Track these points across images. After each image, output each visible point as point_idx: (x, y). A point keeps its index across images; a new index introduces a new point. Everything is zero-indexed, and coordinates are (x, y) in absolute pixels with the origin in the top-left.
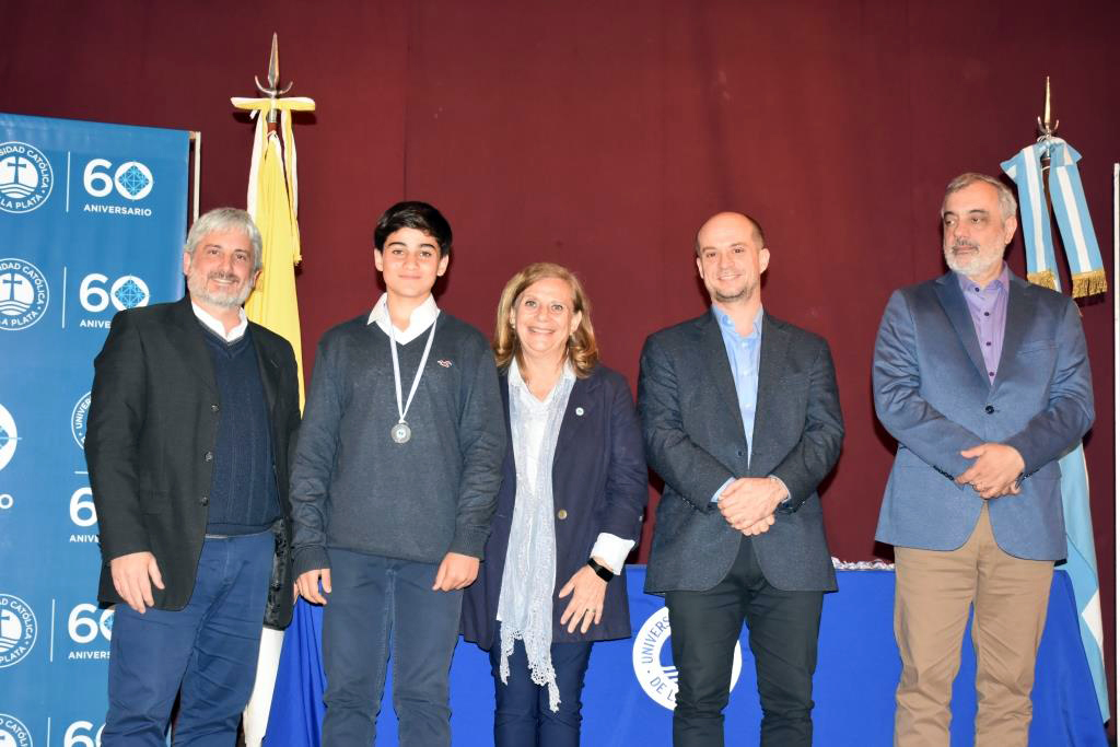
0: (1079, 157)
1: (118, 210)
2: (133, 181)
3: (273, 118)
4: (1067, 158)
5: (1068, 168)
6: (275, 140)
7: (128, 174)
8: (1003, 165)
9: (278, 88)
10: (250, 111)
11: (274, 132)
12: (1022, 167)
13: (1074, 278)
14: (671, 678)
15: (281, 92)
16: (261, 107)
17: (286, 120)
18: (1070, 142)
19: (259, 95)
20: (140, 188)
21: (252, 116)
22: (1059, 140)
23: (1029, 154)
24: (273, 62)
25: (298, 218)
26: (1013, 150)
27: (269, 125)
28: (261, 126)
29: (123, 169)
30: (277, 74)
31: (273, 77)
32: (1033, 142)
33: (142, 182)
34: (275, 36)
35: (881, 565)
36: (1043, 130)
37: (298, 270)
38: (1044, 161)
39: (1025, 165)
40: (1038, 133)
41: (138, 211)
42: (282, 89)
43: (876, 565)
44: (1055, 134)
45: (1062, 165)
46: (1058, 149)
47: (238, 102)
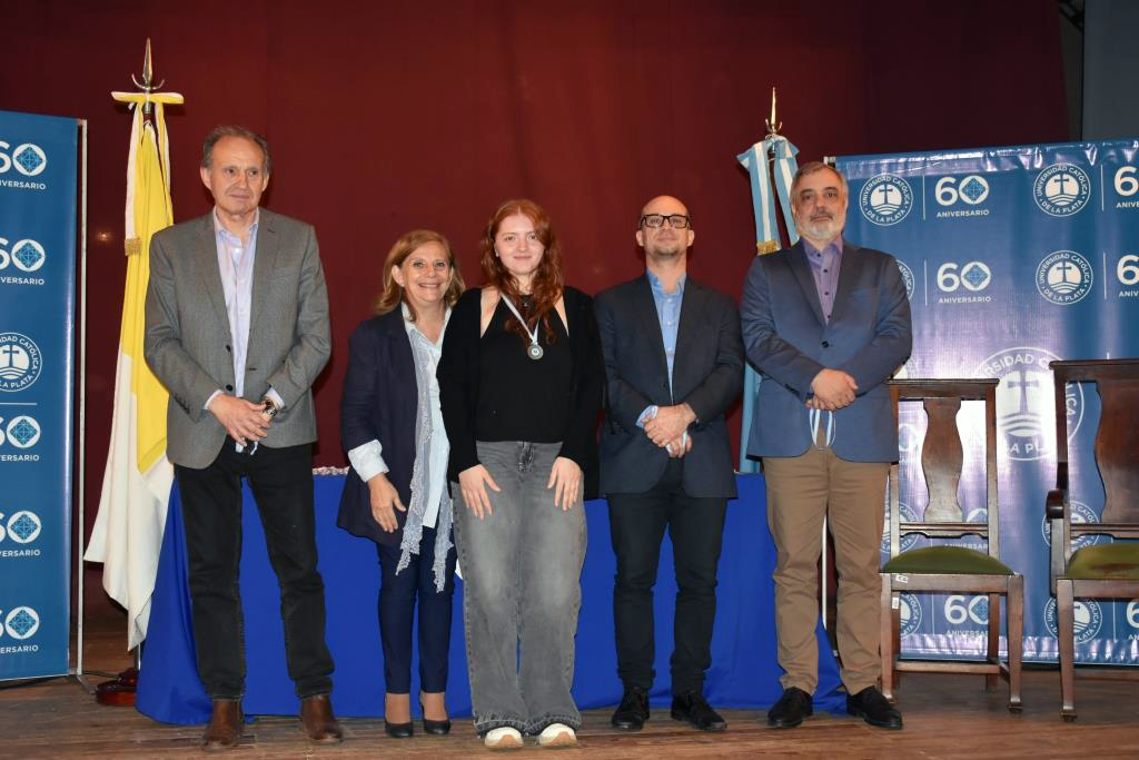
0: (797, 151)
1: (16, 184)
2: (28, 159)
3: (148, 109)
4: (788, 151)
5: (789, 160)
6: (149, 128)
7: (24, 154)
8: (739, 156)
9: (152, 84)
10: (128, 103)
11: (149, 121)
12: (753, 158)
15: (155, 88)
16: (138, 100)
17: (159, 112)
18: (788, 139)
19: (136, 90)
20: (35, 166)
21: (131, 107)
22: (781, 138)
23: (759, 149)
24: (147, 63)
26: (750, 145)
27: (144, 115)
28: (138, 118)
29: (20, 150)
30: (151, 72)
31: (147, 75)
32: (762, 139)
33: (37, 160)
34: (149, 41)
36: (769, 130)
38: (770, 154)
39: (756, 157)
40: (766, 132)
41: (33, 185)
42: (159, 84)
44: (779, 133)
45: (784, 157)
46: (781, 145)
47: (118, 96)
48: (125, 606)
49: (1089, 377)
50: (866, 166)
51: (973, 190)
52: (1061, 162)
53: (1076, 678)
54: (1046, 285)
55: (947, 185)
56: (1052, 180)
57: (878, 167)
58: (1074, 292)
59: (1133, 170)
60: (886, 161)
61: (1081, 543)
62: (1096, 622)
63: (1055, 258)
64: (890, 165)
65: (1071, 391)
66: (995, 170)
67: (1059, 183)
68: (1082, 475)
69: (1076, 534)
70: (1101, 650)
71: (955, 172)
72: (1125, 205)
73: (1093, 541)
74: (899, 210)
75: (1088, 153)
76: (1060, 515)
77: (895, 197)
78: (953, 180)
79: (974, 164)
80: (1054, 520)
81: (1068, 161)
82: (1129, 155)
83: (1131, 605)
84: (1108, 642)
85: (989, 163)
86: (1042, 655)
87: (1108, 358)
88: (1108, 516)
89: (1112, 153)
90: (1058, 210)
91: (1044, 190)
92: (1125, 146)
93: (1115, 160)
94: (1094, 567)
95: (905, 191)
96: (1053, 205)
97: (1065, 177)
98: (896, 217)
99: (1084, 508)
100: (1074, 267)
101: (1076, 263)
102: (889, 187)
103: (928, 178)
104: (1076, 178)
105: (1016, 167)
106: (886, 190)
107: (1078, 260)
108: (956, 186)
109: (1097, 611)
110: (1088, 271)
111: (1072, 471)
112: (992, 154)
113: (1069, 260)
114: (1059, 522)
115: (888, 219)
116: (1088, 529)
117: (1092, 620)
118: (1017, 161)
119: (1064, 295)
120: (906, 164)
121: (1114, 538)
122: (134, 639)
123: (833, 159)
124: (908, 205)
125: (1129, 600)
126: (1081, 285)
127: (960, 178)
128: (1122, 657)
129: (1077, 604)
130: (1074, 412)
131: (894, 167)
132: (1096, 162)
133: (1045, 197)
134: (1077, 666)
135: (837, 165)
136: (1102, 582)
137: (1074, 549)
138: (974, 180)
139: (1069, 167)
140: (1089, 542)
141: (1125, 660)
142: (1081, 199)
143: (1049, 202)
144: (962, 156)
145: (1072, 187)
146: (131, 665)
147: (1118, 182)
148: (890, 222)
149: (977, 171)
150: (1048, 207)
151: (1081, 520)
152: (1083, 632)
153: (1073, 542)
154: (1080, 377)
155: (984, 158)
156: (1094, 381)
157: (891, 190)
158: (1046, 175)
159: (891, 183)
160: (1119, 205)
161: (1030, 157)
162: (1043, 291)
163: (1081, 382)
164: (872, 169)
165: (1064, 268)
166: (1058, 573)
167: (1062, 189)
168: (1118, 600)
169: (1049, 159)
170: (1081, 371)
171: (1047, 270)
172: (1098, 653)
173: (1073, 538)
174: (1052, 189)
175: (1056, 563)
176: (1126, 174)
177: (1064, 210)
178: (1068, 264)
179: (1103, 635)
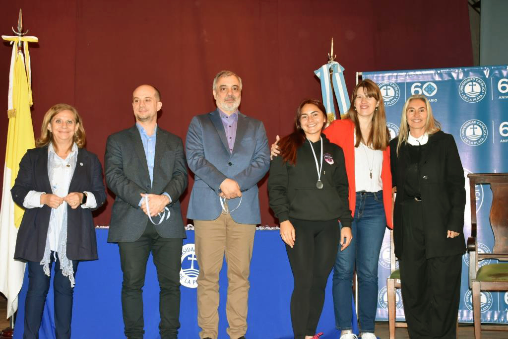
0: (344, 69)
3: (20, 45)
4: (339, 69)
5: (340, 73)
6: (21, 54)
8: (315, 72)
9: (22, 31)
10: (10, 41)
11: (21, 51)
12: (322, 73)
13: (341, 116)
14: (186, 274)
15: (23, 34)
16: (15, 40)
17: (26, 46)
18: (339, 63)
19: (14, 35)
21: (11, 43)
22: (336, 63)
23: (325, 68)
24: (20, 21)
25: (32, 87)
26: (321, 66)
27: (18, 47)
28: (15, 49)
30: (22, 26)
31: (20, 27)
32: (326, 63)
34: (21, 10)
35: (268, 228)
36: (330, 58)
37: (32, 108)
38: (330, 71)
40: (329, 60)
42: (24, 33)
43: (266, 228)
44: (335, 60)
45: (337, 72)
46: (336, 66)
47: (5, 37)
48: (6, 296)
49: (487, 181)
50: (377, 77)
51: (429, 89)
52: (472, 76)
53: (482, 330)
54: (465, 136)
55: (416, 87)
56: (468, 85)
57: (383, 77)
58: (479, 140)
59: (506, 80)
60: (387, 75)
61: (482, 263)
62: (489, 302)
63: (469, 123)
64: (389, 76)
65: (478, 188)
66: (440, 79)
67: (471, 86)
68: (483, 230)
69: (481, 259)
70: (492, 316)
71: (421, 81)
72: (503, 97)
73: (488, 262)
74: (393, 99)
75: (485, 72)
76: (474, 250)
77: (391, 92)
78: (419, 84)
79: (429, 76)
80: (470, 252)
81: (475, 75)
82: (505, 73)
83: (507, 294)
84: (496, 312)
85: (437, 76)
86: (464, 319)
87: (495, 172)
88: (495, 250)
89: (497, 72)
90: (471, 100)
91: (464, 90)
92: (502, 69)
93: (498, 75)
94: (490, 275)
95: (396, 89)
96: (468, 97)
97: (474, 83)
98: (392, 102)
99: (484, 246)
100: (479, 128)
101: (479, 126)
102: (389, 87)
103: (407, 83)
104: (479, 84)
105: (450, 78)
106: (387, 89)
107: (480, 124)
108: (421, 87)
109: (490, 297)
110: (485, 129)
111: (478, 228)
112: (439, 72)
113: (476, 124)
114: (473, 253)
115: (388, 103)
116: (486, 257)
117: (487, 301)
118: (450, 75)
119: (474, 141)
120: (397, 76)
121: (499, 261)
122: (10, 313)
123: (361, 73)
124: (398, 97)
125: (506, 291)
126: (482, 136)
127: (423, 83)
128: (502, 320)
129: (481, 293)
130: (479, 199)
131: (391, 78)
132: (489, 76)
133: (464, 93)
134: (482, 324)
135: (363, 76)
136: (494, 282)
137: (480, 266)
138: (430, 84)
139: (476, 79)
140: (486, 263)
141: (504, 321)
142: (482, 94)
143: (466, 96)
144: (424, 72)
145: (477, 89)
146: (9, 326)
147: (500, 86)
148: (389, 105)
149: (432, 80)
150: (466, 98)
151: (482, 252)
152: (483, 307)
153: (479, 263)
154: (482, 182)
155: (435, 74)
156: (489, 184)
157: (389, 89)
158: (465, 83)
159: (389, 85)
160: (500, 97)
161: (457, 73)
162: (463, 139)
163: (482, 184)
164: (380, 78)
165: (474, 128)
166: (473, 279)
167: (472, 89)
168: (500, 291)
169: (466, 74)
170: (482, 178)
171: (466, 129)
172: (491, 318)
173: (479, 261)
174: (468, 89)
175: (471, 273)
176: (503, 83)
177: (474, 100)
178: (476, 126)
179: (493, 308)
